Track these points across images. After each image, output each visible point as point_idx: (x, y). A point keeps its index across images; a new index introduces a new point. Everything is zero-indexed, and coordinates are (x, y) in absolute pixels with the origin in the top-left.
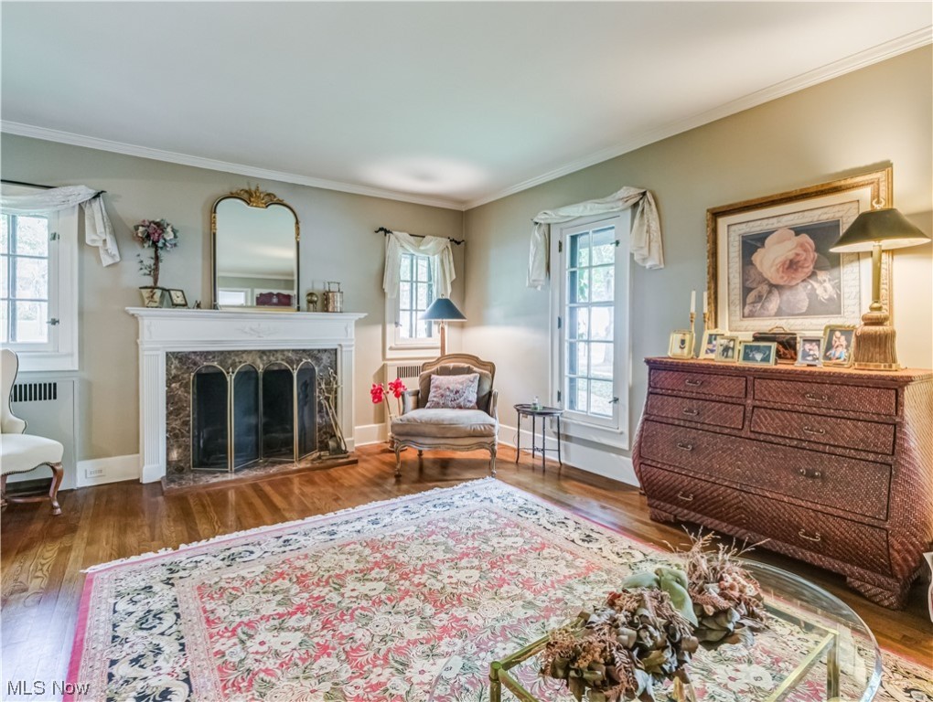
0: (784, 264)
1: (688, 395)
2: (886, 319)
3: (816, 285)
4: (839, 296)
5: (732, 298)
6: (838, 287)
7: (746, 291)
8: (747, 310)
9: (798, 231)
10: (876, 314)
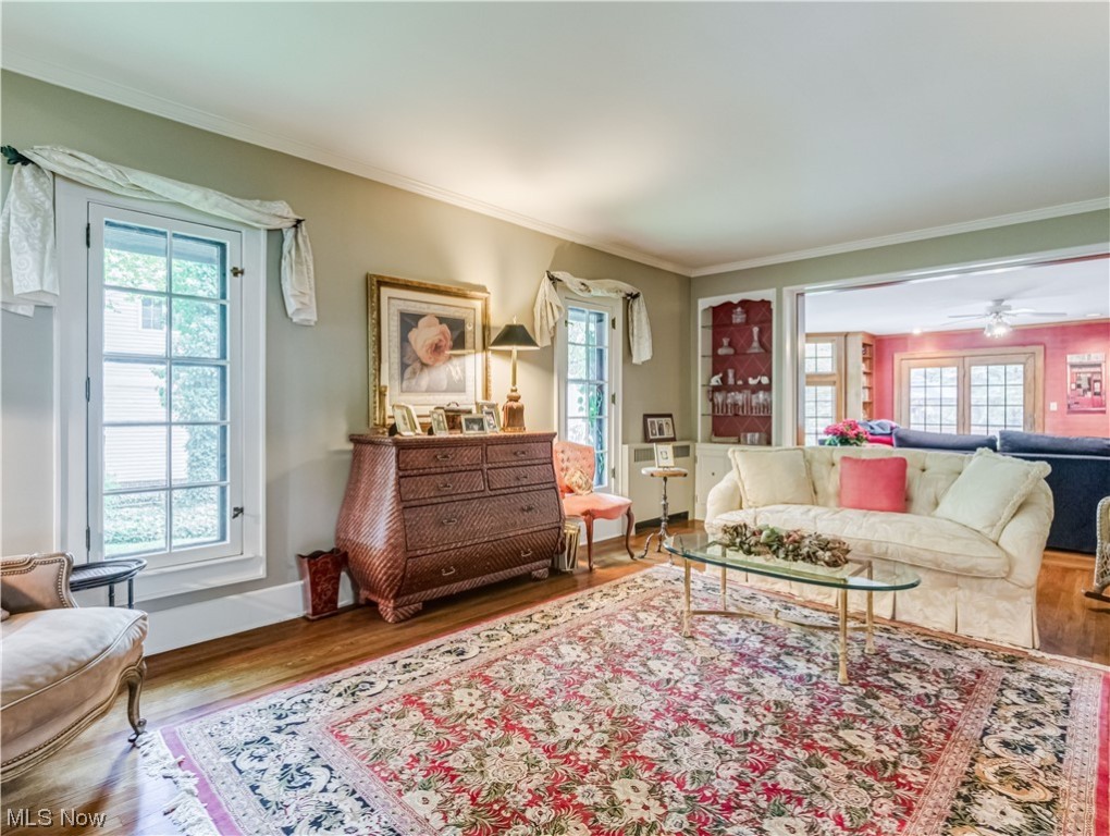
0: (432, 345)
1: (438, 470)
2: (519, 398)
3: (452, 368)
4: (464, 378)
5: (393, 372)
6: (464, 371)
7: (404, 366)
8: (405, 383)
9: (442, 320)
10: (514, 394)
